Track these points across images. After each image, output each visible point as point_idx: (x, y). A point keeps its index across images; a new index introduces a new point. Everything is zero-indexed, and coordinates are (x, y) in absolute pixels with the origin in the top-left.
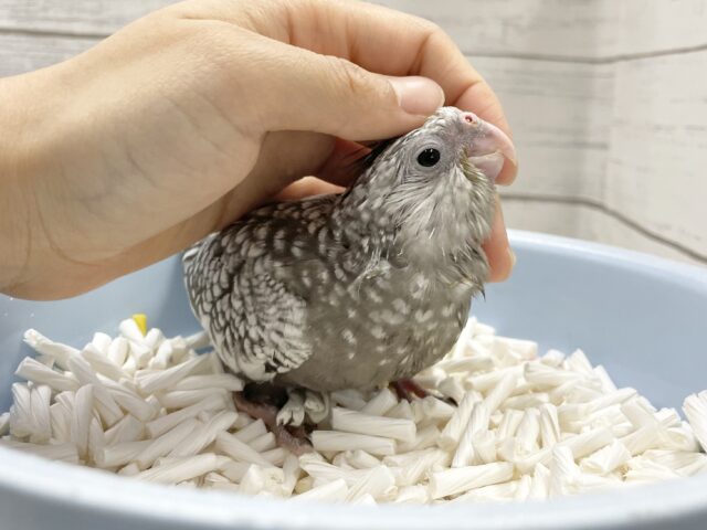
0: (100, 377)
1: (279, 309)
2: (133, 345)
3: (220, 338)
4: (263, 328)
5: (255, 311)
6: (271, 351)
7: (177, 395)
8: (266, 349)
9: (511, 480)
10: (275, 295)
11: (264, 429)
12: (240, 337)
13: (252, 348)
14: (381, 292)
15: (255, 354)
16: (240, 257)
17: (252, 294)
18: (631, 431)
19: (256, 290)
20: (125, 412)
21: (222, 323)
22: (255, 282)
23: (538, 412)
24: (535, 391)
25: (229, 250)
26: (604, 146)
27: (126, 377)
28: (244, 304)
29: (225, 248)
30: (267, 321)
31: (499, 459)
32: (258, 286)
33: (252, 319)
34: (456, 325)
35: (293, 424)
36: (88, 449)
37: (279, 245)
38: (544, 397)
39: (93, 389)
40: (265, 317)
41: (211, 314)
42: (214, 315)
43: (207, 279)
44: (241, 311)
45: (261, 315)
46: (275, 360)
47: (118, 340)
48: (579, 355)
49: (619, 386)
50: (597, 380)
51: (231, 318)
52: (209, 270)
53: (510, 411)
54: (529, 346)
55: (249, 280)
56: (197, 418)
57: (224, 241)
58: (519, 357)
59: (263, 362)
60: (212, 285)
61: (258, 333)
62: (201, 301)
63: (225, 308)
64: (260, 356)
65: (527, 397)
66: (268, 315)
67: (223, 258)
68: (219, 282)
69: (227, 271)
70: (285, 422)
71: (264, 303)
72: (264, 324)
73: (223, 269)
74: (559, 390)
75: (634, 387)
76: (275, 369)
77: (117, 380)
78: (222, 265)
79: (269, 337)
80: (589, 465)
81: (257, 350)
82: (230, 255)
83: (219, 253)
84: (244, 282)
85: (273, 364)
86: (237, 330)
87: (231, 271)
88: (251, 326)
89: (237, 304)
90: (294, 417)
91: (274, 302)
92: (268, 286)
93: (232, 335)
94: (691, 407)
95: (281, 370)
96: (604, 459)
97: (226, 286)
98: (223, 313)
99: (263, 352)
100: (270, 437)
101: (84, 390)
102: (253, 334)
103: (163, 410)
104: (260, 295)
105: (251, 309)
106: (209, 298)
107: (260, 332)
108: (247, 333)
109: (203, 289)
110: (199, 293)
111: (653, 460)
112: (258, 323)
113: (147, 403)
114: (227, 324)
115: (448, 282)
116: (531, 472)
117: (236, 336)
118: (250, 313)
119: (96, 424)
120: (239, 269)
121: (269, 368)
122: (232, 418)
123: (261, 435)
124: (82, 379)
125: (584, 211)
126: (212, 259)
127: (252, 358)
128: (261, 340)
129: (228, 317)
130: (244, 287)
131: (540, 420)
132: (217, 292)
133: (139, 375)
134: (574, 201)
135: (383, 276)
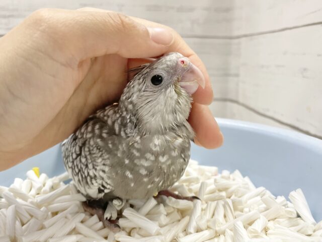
0: (19, 200)
1: (103, 159)
2: (34, 183)
3: (76, 178)
4: (96, 169)
5: (92, 162)
6: (100, 182)
7: (56, 206)
8: (98, 180)
9: (215, 237)
10: (101, 153)
11: (98, 220)
12: (85, 177)
13: (91, 181)
14: (138, 150)
15: (93, 184)
16: (84, 138)
17: (90, 154)
18: (267, 209)
19: (92, 152)
20: (32, 216)
21: (77, 170)
22: (91, 148)
23: (223, 203)
24: (220, 191)
25: (79, 137)
26: (237, 75)
27: (31, 199)
28: (87, 160)
29: (78, 136)
30: (97, 166)
31: (208, 228)
32: (93, 150)
33: (90, 166)
34: (182, 160)
35: (112, 219)
36: (15, 237)
37: (97, 132)
38: (224, 194)
39: (16, 207)
40: (96, 164)
41: (72, 167)
42: (73, 167)
43: (70, 151)
44: (85, 163)
45: (95, 163)
46: (103, 186)
47: (26, 181)
48: (237, 172)
49: (257, 187)
50: (247, 184)
51: (81, 167)
52: (71, 147)
53: (210, 202)
54: (214, 169)
55: (89, 148)
56: (66, 217)
57: (77, 134)
58: (210, 174)
59: (97, 188)
60: (72, 153)
61: (94, 173)
62: (67, 162)
63: (78, 163)
64: (96, 184)
65: (216, 194)
66: (97, 162)
67: (77, 141)
68: (75, 151)
69: (79, 146)
70: (108, 218)
71: (96, 157)
72: (96, 167)
73: (77, 145)
74: (230, 190)
75: (264, 186)
76: (103, 191)
77: (26, 201)
78: (77, 143)
79: (99, 174)
80: (252, 230)
81: (94, 181)
82: (80, 138)
83: (75, 139)
84: (87, 149)
85: (102, 188)
86: (84, 173)
87: (81, 145)
88: (90, 170)
89: (83, 160)
90: (113, 216)
91: (101, 156)
92: (97, 149)
93: (82, 176)
94: (293, 197)
95: (106, 191)
96: (258, 226)
97: (78, 153)
98: (77, 166)
99: (97, 182)
100: (101, 224)
101: (11, 208)
102: (91, 174)
103: (50, 213)
104: (94, 154)
105: (90, 161)
106: (71, 160)
107: (95, 172)
108: (88, 173)
109: (69, 156)
110: (67, 159)
111: (279, 224)
112: (94, 168)
113: (42, 211)
114: (79, 171)
115: (170, 139)
116: (224, 233)
117: (84, 176)
118: (90, 163)
119: (18, 223)
120: (84, 144)
121: (100, 191)
122: (82, 216)
123: (97, 223)
124: (10, 202)
125: (229, 104)
126: (72, 142)
127: (91, 186)
128: (95, 176)
129: (79, 167)
130: (87, 152)
131: (224, 206)
132: (74, 156)
133: (37, 197)
134: (225, 100)
135: (137, 142)
